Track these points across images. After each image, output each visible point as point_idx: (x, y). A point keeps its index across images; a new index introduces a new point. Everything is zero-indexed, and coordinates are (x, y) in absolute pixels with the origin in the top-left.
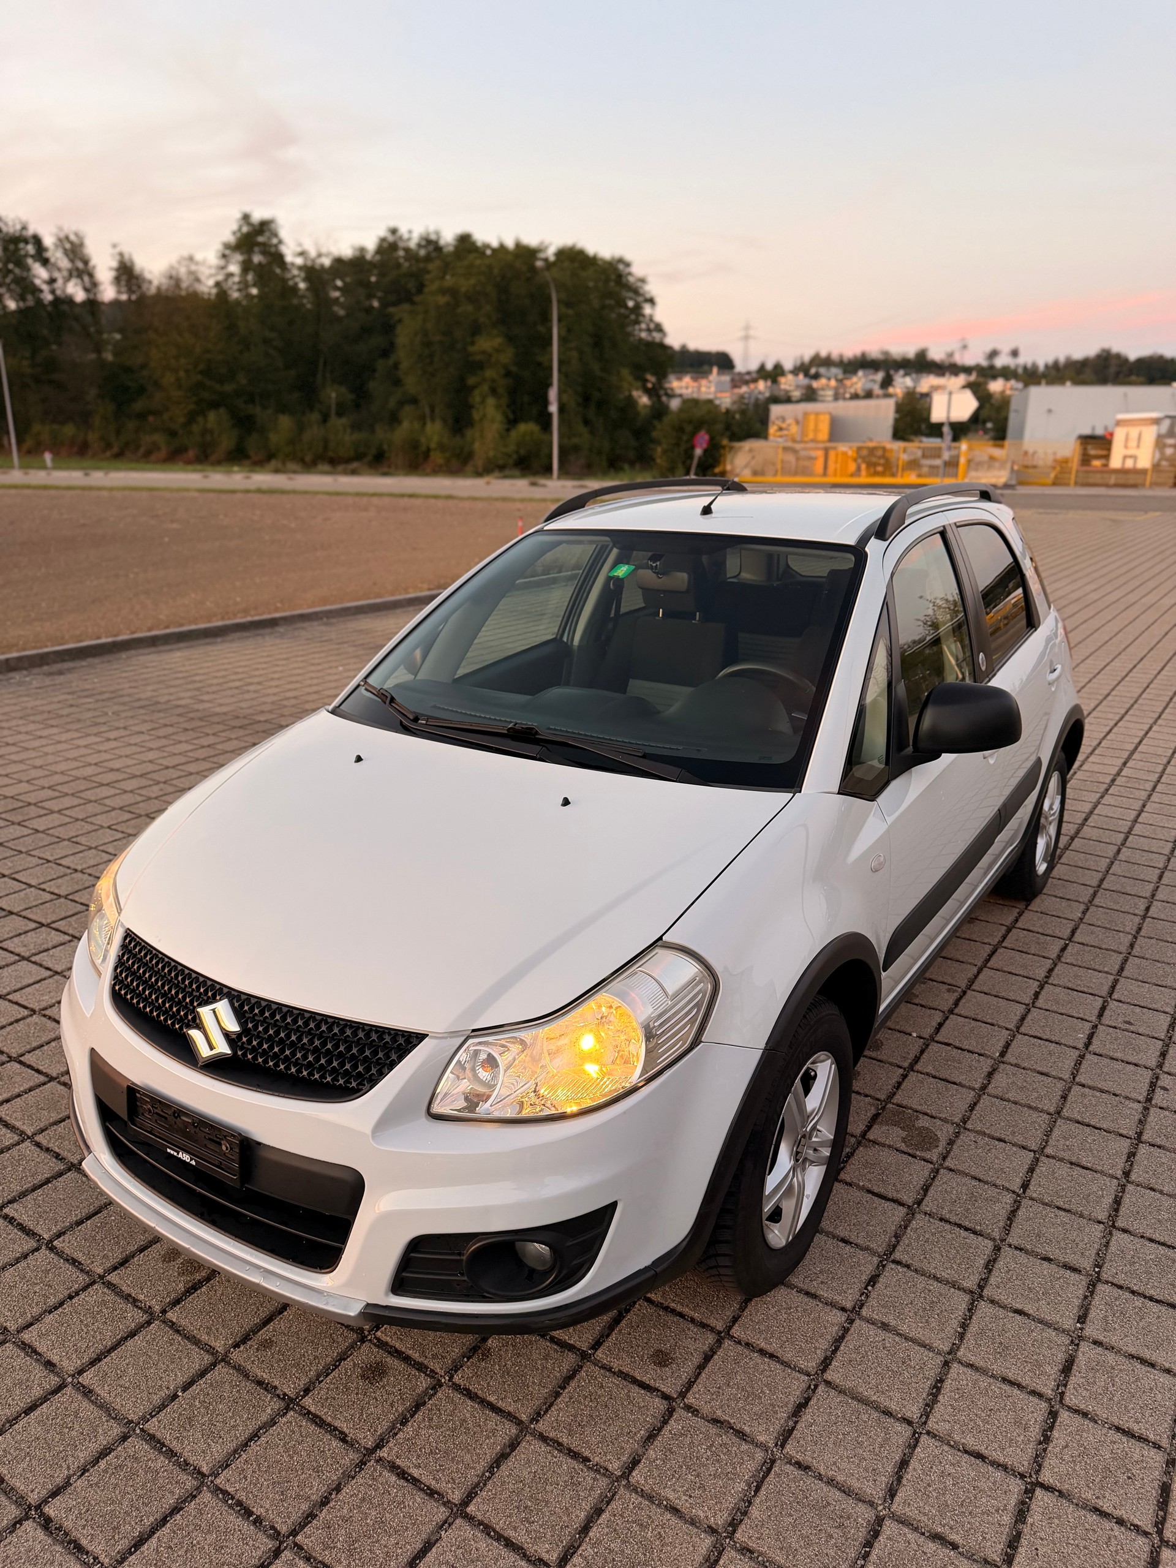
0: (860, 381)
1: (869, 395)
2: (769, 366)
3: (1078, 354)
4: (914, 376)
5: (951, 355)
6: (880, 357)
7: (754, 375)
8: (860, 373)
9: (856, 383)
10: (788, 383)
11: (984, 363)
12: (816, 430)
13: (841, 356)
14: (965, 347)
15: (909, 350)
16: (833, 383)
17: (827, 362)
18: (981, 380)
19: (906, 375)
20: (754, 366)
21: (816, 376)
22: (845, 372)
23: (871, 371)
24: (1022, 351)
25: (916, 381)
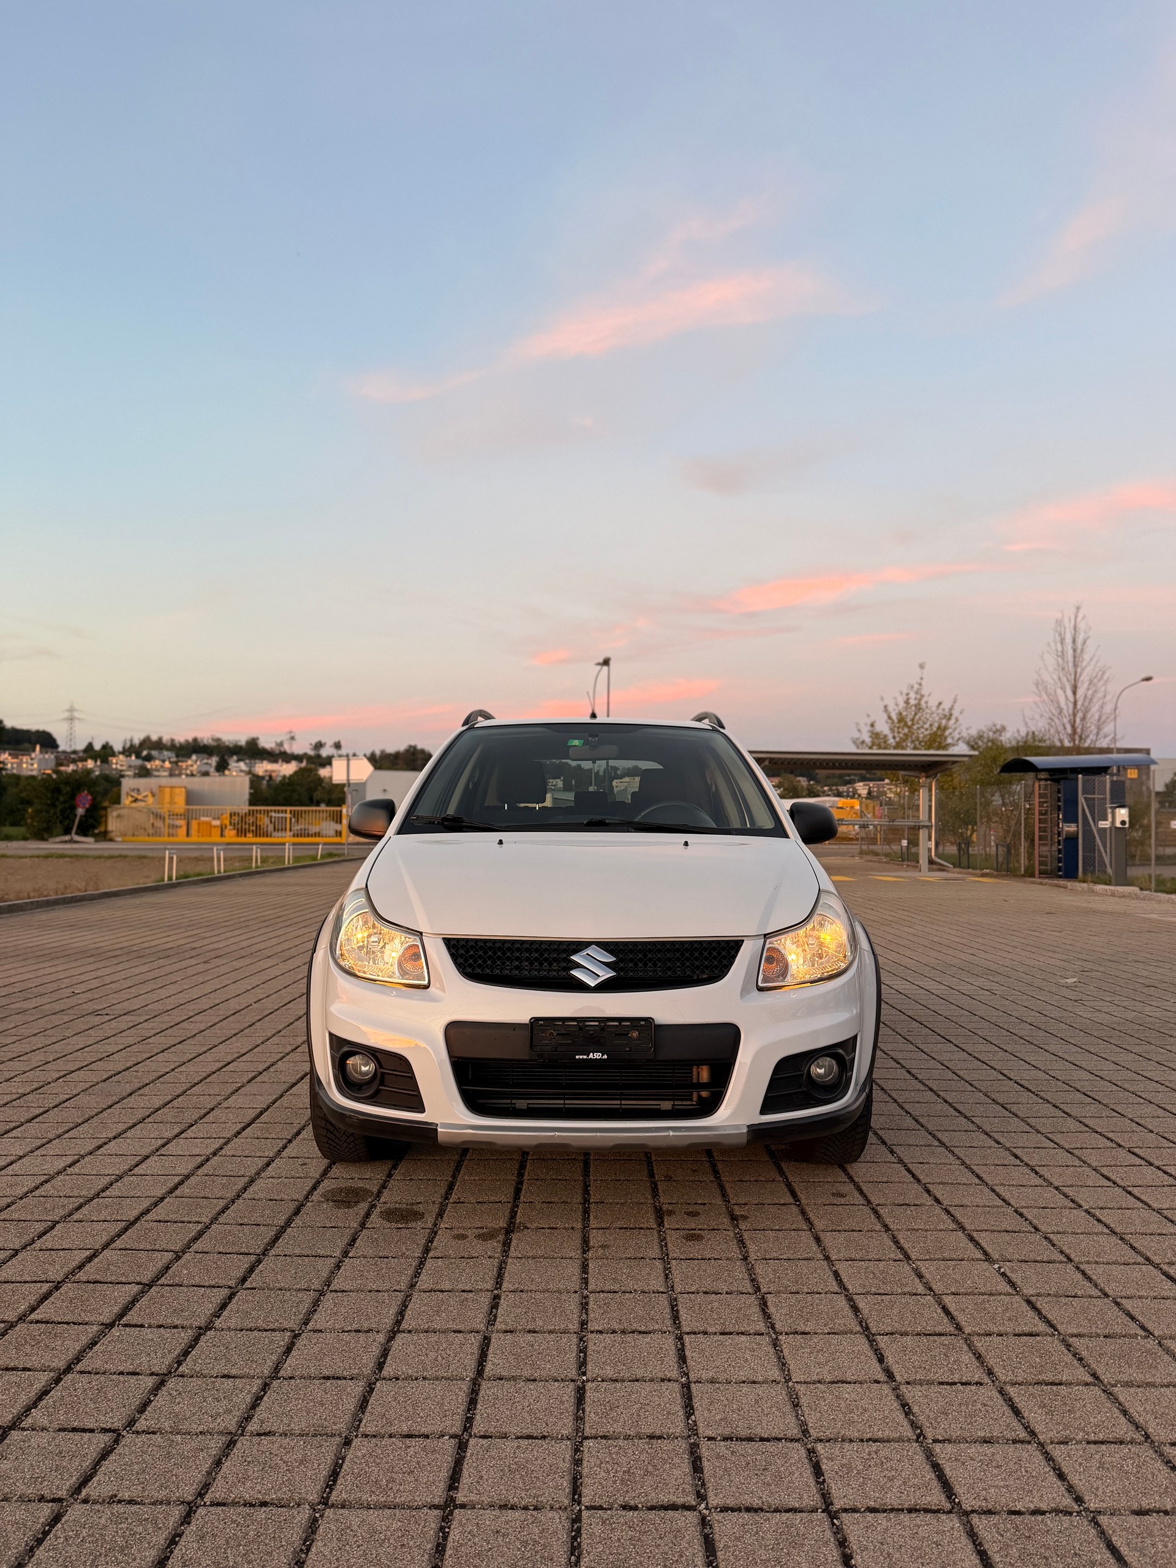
0: (194, 763)
1: (206, 774)
2: (97, 747)
3: (391, 749)
4: (247, 761)
5: (281, 744)
6: (214, 744)
7: (81, 754)
8: (194, 757)
9: (192, 766)
10: (119, 763)
11: (312, 753)
12: (172, 802)
13: (172, 740)
14: (293, 738)
15: (241, 738)
16: (167, 764)
17: (159, 745)
18: (312, 766)
19: (238, 761)
20: (81, 746)
21: (149, 758)
22: (177, 756)
23: (206, 756)
24: (343, 744)
25: (250, 766)
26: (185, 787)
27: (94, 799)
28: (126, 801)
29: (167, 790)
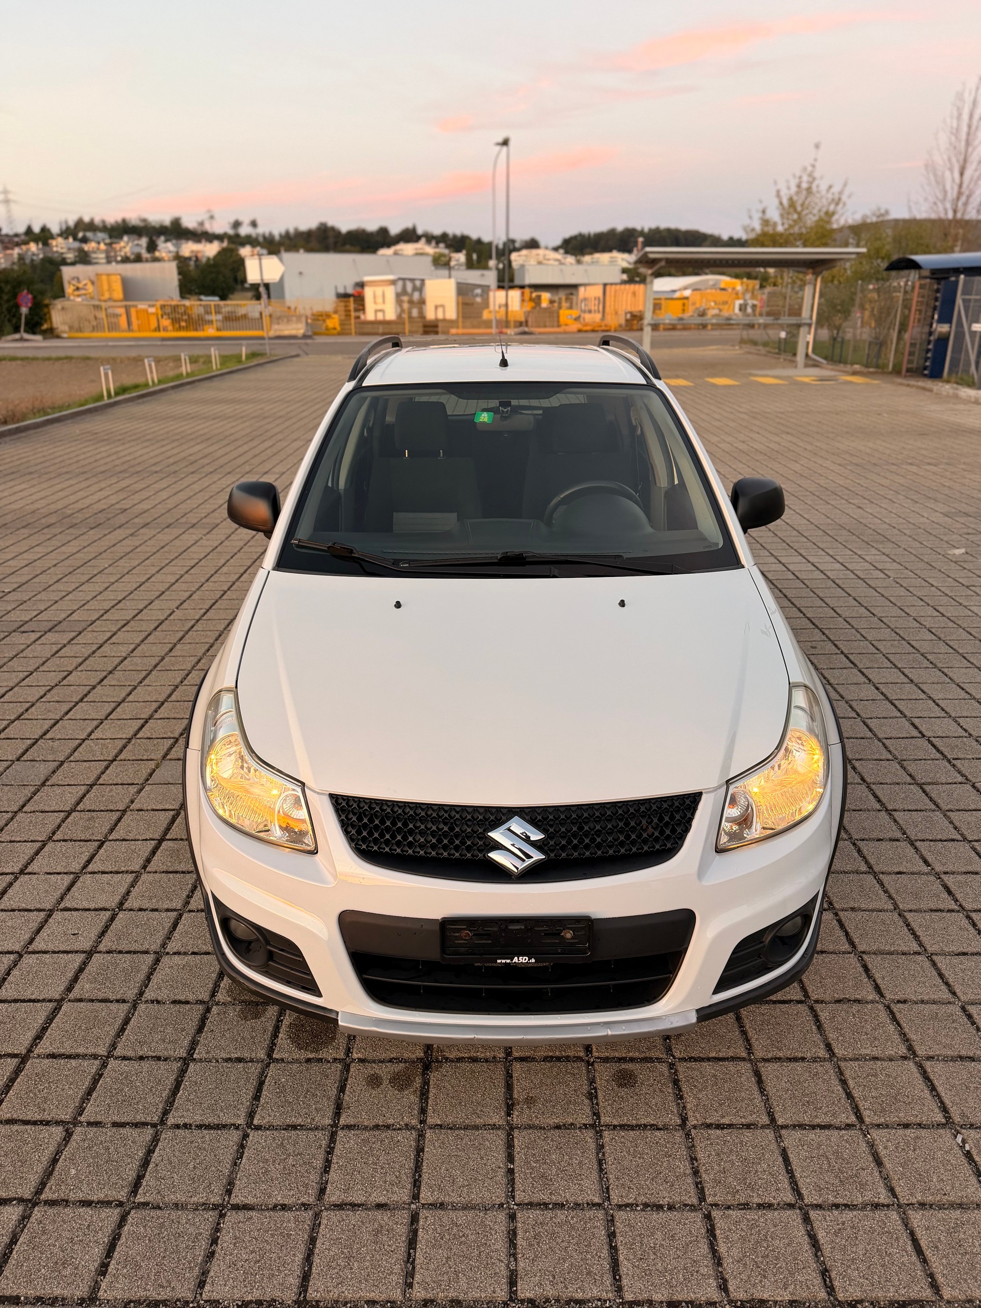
0: (126, 246)
1: (138, 259)
2: (37, 229)
3: (304, 227)
4: (174, 241)
5: (201, 224)
6: (142, 224)
7: (23, 237)
8: (126, 238)
9: (124, 247)
10: (60, 246)
11: (231, 232)
12: (110, 289)
13: (103, 222)
14: (212, 217)
15: (165, 218)
16: (102, 246)
17: (91, 226)
18: (232, 246)
19: (166, 241)
20: (21, 229)
21: (85, 240)
22: (111, 237)
23: (135, 237)
24: (259, 222)
25: (178, 246)
26: (120, 275)
27: (34, 298)
28: (69, 289)
29: (104, 278)
